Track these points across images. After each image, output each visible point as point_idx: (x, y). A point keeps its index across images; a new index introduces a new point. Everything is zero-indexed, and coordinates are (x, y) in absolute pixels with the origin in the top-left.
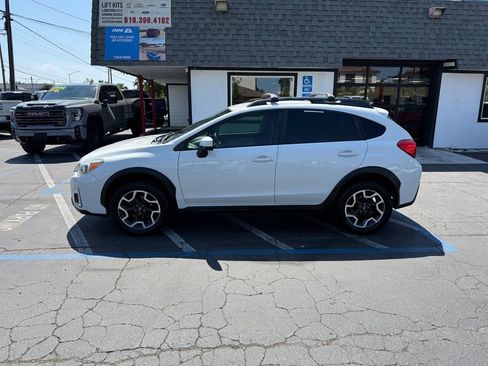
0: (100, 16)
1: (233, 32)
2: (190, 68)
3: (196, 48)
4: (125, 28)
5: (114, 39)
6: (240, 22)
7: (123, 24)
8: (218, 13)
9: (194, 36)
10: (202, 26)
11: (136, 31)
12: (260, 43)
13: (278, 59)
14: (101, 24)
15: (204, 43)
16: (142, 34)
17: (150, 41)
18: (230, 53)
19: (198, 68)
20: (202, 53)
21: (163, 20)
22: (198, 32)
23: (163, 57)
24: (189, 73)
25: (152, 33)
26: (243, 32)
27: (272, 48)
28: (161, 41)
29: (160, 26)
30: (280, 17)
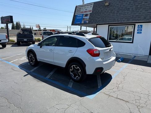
0: (76, 12)
1: (109, 12)
2: (97, 25)
3: (97, 18)
4: (80, 15)
5: (77, 18)
6: (113, 8)
7: (80, 14)
8: (106, 6)
9: (97, 15)
10: (100, 11)
11: (83, 15)
12: (118, 14)
13: (124, 19)
14: (76, 14)
15: (100, 16)
16: (84, 16)
17: (85, 18)
18: (107, 19)
19: (99, 24)
20: (98, 20)
21: (90, 11)
22: (99, 13)
23: (87, 22)
24: (97, 26)
25: (86, 15)
26: (113, 11)
27: (122, 16)
28: (88, 17)
29: (89, 13)
30: (128, 4)
